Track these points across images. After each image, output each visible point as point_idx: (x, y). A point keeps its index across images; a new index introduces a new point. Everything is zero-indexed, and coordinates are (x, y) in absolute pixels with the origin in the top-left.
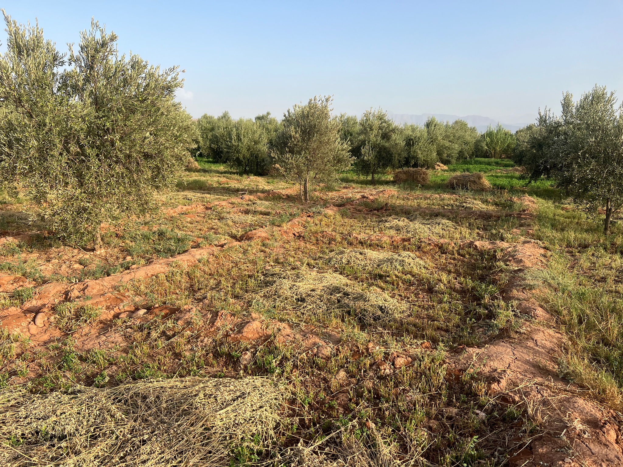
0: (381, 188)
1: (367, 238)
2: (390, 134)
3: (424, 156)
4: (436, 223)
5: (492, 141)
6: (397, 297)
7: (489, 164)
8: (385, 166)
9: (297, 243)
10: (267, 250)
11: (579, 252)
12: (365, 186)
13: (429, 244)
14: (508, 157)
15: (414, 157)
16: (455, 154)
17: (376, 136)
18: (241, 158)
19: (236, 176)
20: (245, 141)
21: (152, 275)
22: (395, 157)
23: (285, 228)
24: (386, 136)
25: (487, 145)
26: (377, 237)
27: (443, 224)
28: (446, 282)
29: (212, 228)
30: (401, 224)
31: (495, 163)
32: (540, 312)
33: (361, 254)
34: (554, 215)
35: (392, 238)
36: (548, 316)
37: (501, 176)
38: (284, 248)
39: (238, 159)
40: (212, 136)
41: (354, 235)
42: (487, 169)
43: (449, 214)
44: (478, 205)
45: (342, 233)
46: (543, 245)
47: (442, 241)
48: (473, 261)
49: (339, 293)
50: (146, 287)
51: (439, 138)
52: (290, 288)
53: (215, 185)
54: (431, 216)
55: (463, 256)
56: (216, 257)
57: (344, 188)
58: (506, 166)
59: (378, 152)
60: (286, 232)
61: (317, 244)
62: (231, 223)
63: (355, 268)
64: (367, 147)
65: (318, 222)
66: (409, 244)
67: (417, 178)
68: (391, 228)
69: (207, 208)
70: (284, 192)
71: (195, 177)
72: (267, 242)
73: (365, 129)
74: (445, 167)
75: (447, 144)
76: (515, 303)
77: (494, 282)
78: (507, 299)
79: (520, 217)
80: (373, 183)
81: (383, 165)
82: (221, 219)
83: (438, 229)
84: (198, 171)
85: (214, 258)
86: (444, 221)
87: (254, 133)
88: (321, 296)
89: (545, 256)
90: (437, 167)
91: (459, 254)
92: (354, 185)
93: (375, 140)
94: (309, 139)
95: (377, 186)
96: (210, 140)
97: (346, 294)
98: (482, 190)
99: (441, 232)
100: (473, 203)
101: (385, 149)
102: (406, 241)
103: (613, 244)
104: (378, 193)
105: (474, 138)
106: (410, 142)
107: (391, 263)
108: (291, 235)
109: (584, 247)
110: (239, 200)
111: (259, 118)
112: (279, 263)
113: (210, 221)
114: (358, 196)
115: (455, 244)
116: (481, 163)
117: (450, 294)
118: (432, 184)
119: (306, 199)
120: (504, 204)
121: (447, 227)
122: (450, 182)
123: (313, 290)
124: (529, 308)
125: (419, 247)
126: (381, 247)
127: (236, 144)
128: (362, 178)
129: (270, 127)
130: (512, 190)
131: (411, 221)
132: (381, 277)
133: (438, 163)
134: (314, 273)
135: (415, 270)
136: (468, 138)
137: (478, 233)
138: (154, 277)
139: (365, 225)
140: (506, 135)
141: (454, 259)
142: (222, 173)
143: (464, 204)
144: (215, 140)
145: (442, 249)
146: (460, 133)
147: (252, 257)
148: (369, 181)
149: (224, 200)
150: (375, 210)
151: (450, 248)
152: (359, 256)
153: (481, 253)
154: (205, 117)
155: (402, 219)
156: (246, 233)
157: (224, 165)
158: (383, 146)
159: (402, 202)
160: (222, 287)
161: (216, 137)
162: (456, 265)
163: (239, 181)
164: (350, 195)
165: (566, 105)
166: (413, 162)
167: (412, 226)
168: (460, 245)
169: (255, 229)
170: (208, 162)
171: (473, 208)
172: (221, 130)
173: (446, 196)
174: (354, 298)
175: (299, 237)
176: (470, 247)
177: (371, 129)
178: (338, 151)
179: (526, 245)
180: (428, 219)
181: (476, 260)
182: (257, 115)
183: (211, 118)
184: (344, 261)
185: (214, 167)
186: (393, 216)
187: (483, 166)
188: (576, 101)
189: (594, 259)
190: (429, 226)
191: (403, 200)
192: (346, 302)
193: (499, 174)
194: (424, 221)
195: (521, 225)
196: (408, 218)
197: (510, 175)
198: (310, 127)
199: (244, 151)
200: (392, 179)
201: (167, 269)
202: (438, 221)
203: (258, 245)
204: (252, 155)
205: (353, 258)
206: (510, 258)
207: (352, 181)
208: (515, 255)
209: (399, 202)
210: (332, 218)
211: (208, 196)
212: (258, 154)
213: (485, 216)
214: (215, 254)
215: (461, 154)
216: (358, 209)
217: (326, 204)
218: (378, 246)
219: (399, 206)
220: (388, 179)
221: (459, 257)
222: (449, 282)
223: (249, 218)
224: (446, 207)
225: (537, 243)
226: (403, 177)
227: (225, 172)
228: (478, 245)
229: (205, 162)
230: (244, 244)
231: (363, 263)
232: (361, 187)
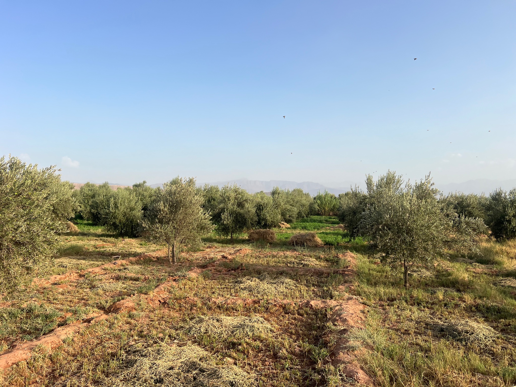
0: (238, 247)
1: (224, 302)
2: (244, 203)
3: (271, 218)
4: (281, 282)
5: (322, 203)
6: (247, 367)
7: (321, 222)
8: (241, 227)
9: (162, 311)
10: (133, 321)
11: (388, 305)
12: (225, 245)
13: (275, 305)
14: (334, 215)
15: (264, 219)
16: (295, 215)
17: (233, 205)
18: (117, 223)
19: (112, 239)
20: (122, 208)
21: (13, 364)
22: (248, 221)
23: (152, 295)
24: (240, 205)
25: (318, 206)
26: (233, 301)
27: (286, 283)
28: (287, 347)
29: (83, 299)
30: (253, 283)
31: (325, 220)
32: (361, 375)
33: (218, 321)
34: (369, 270)
35: (245, 301)
36: (367, 378)
37: (330, 233)
38: (149, 318)
39: (114, 224)
40: (93, 202)
41: (213, 299)
42: (319, 226)
43: (291, 271)
44: (313, 262)
45: (202, 298)
46: (361, 301)
47: (285, 302)
48: (309, 321)
49: (196, 369)
50: (5, 378)
51: (282, 204)
52: (150, 368)
53: (91, 249)
54: (277, 274)
55: (302, 315)
56: (82, 335)
57: (208, 247)
58: (333, 223)
59: (235, 217)
60: (152, 300)
61: (180, 310)
62: (101, 291)
63: (212, 337)
64: (226, 213)
65: (182, 287)
66: (259, 306)
67: (266, 237)
68: (245, 289)
69: (81, 276)
70: (154, 254)
71: (74, 241)
72: (135, 312)
73: (224, 199)
74: (288, 226)
75: (289, 207)
76: (342, 366)
77: (325, 344)
78: (335, 363)
79: (344, 273)
80: (232, 242)
81: (239, 227)
82: (93, 287)
83: (282, 288)
84: (76, 234)
85: (79, 336)
86: (288, 280)
87: (130, 201)
88: (178, 374)
89: (363, 312)
90: (282, 226)
91: (299, 314)
92: (216, 245)
93: (232, 208)
94: (176, 212)
95: (235, 245)
96: (90, 206)
97: (202, 371)
98: (316, 247)
99: (285, 290)
100: (309, 261)
101: (240, 215)
102: (256, 303)
103: (411, 297)
104: (235, 253)
105: (309, 201)
106: (260, 208)
107: (243, 329)
108: (157, 302)
109: (391, 300)
110: (112, 266)
111: (136, 186)
112: (142, 337)
113: (81, 291)
114: (219, 256)
115: (295, 304)
116: (314, 221)
117: (291, 359)
118: (278, 242)
119: (173, 261)
120: (332, 260)
121: (289, 285)
122: (292, 240)
123: (171, 368)
124: (352, 371)
125: (267, 309)
126: (236, 311)
127: (113, 211)
128: (223, 237)
129: (145, 193)
130: (338, 247)
131: (261, 281)
132: (233, 345)
133: (282, 222)
134: (174, 346)
135: (263, 335)
136: (304, 202)
137: (313, 290)
138: (15, 366)
139: (223, 286)
140: (331, 198)
141: (295, 319)
142: (99, 236)
143: (303, 262)
144: (95, 206)
145: (285, 309)
146: (298, 198)
147: (117, 331)
148: (229, 240)
149: (98, 266)
150: (232, 270)
151: (292, 308)
152: (216, 324)
153: (316, 312)
154: (88, 185)
155: (254, 279)
156: (114, 303)
157: (103, 227)
158: (239, 212)
159: (255, 260)
160: (83, 371)
161: (97, 203)
162: (296, 325)
163: (115, 245)
164: (212, 256)
165: (369, 184)
166: (263, 223)
167: (261, 287)
168: (299, 305)
169: (123, 299)
170: (88, 224)
171: (309, 265)
172: (101, 198)
173: (288, 253)
174: (209, 375)
175: (164, 303)
176: (307, 307)
177: (229, 200)
178: (201, 220)
179: (349, 301)
180: (275, 278)
181: (312, 319)
182: (134, 183)
183: (93, 186)
184: (202, 330)
185: (93, 230)
186: (247, 277)
187: (316, 224)
188: (375, 181)
189: (399, 313)
190: (275, 285)
191: (256, 258)
192: (201, 379)
193: (328, 231)
194: (272, 281)
195: (346, 282)
196: (259, 278)
197: (336, 232)
198: (177, 202)
199: (121, 217)
200: (247, 238)
201: (28, 355)
202: (282, 280)
203: (124, 316)
204: (127, 220)
205: (211, 326)
206: (337, 318)
207: (215, 241)
208: (341, 314)
209: (253, 261)
210: (195, 281)
211: (83, 262)
212: (133, 219)
213: (319, 273)
214: (81, 331)
215: (299, 215)
216: (218, 270)
217: (190, 265)
218: (233, 309)
219: (251, 265)
220: (244, 238)
221: (299, 316)
222: (290, 347)
223: (120, 286)
224: (289, 265)
225: (358, 300)
226: (256, 236)
227: (102, 235)
228: (313, 305)
229: (85, 224)
230: (111, 316)
231: (219, 331)
232: (222, 246)
